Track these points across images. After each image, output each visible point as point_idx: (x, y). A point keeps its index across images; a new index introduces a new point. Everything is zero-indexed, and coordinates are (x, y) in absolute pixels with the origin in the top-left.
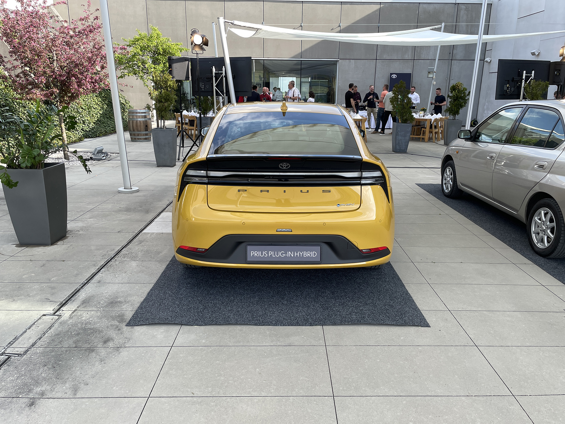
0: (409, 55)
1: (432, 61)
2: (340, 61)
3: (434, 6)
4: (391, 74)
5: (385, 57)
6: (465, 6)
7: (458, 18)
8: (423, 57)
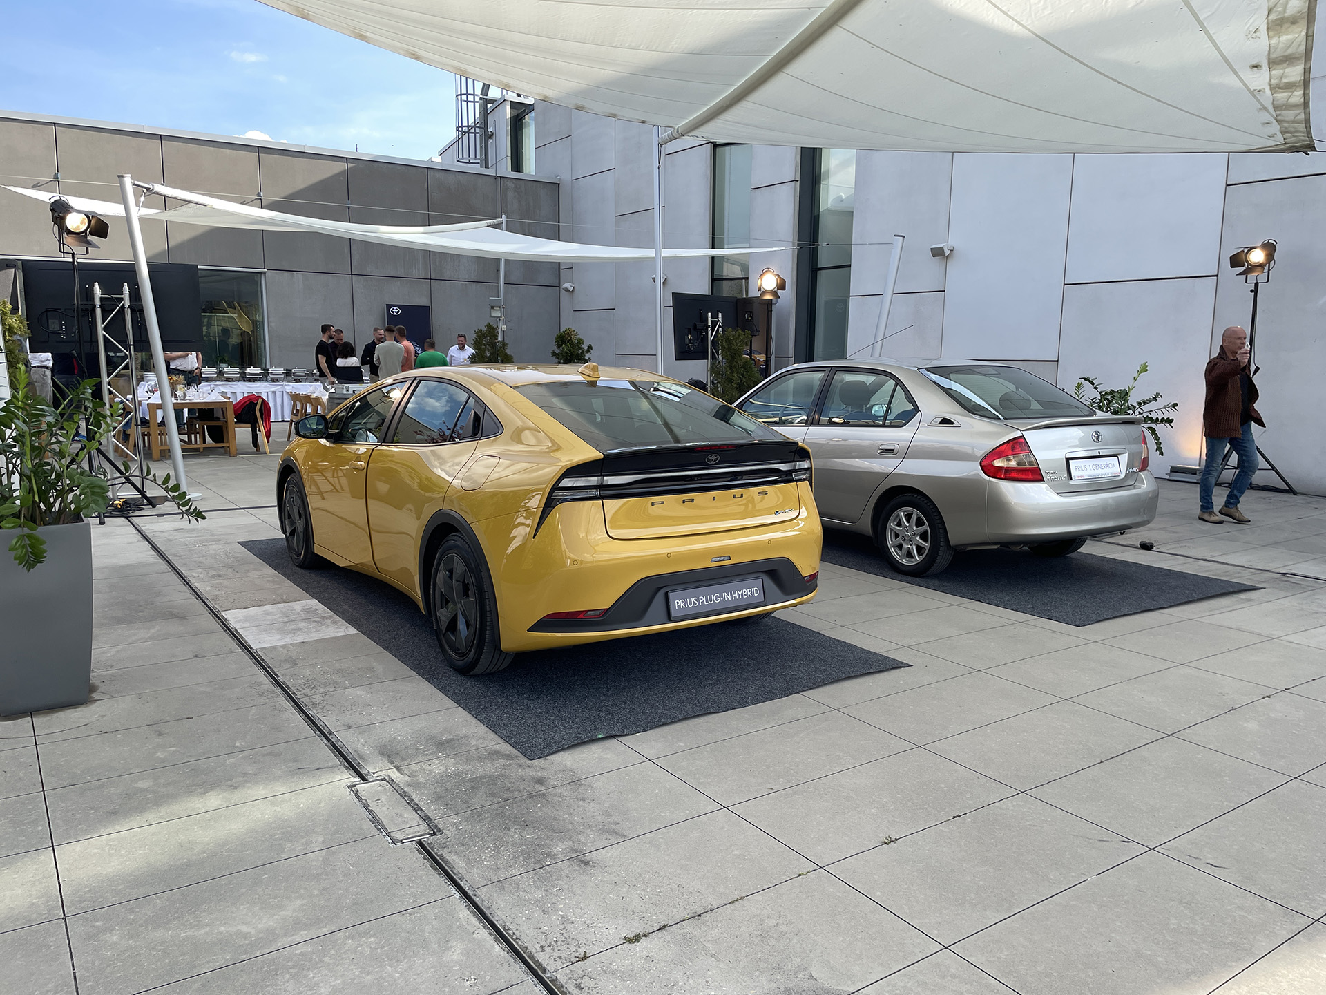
0: (419, 270)
1: (466, 284)
2: (269, 274)
3: (457, 176)
4: (389, 306)
5: (370, 269)
6: (513, 183)
7: (504, 205)
8: (447, 275)
